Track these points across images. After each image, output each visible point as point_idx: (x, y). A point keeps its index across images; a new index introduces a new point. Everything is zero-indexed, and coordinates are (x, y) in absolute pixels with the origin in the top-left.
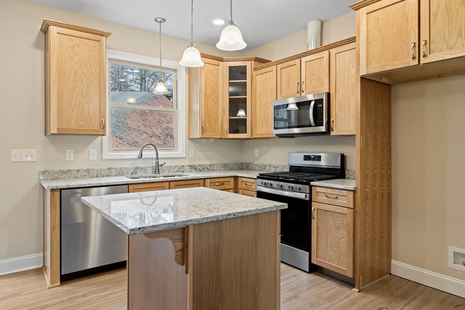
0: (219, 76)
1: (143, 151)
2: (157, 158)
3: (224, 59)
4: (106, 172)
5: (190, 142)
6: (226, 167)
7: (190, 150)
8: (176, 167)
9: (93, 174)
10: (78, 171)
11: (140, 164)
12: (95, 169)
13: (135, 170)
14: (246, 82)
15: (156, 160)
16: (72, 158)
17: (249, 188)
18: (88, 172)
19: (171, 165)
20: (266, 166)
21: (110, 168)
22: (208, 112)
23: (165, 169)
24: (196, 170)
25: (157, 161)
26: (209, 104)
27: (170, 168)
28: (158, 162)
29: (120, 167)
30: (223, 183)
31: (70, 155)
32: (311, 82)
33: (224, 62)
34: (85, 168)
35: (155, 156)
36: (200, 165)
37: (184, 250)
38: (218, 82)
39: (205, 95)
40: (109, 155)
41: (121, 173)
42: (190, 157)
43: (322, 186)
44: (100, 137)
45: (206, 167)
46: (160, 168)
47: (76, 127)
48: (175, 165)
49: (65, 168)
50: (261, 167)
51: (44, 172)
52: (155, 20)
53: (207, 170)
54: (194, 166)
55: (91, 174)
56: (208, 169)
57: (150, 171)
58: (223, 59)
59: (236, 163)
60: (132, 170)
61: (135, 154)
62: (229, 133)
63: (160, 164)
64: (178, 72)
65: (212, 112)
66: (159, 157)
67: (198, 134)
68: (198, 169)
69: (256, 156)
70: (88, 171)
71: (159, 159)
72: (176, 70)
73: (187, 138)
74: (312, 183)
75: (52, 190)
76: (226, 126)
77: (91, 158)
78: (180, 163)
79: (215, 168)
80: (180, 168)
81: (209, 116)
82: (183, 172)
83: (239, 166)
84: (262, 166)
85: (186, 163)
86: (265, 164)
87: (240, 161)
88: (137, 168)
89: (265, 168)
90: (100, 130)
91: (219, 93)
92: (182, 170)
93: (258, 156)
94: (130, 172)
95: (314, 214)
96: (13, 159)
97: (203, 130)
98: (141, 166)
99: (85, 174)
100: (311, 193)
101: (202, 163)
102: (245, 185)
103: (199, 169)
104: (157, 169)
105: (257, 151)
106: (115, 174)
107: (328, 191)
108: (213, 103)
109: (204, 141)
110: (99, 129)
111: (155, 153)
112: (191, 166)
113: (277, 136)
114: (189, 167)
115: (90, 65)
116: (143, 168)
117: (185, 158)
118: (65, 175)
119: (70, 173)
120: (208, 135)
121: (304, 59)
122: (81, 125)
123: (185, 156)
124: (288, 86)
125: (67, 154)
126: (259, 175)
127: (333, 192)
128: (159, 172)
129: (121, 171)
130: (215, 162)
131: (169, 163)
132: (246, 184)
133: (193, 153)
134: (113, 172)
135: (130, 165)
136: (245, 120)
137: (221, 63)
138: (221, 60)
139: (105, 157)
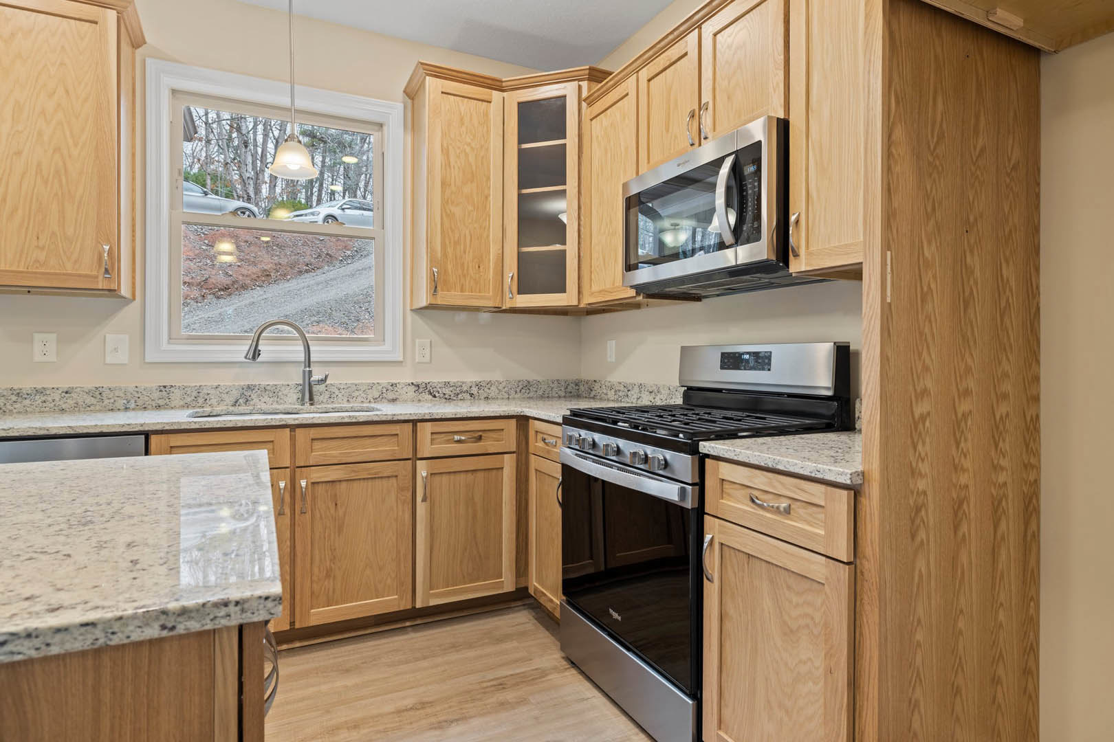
0: (488, 131)
1: (260, 342)
2: (308, 362)
3: (504, 84)
4: (156, 395)
5: (417, 318)
6: (519, 389)
7: (417, 341)
8: (371, 386)
9: (112, 401)
10: (67, 393)
11: (257, 376)
12: (120, 389)
13: (246, 393)
14: (565, 144)
15: (305, 367)
16: (52, 357)
17: (548, 452)
18: (99, 396)
19: (357, 382)
20: (630, 388)
21: (165, 387)
22: (453, 231)
23: (337, 392)
24: (435, 396)
25: (308, 369)
26: (457, 211)
27: (351, 392)
28: (310, 372)
29: (198, 385)
30: (480, 433)
31: (44, 347)
32: (728, 98)
33: (504, 93)
34: (90, 385)
35: (301, 357)
36: (447, 384)
38: (487, 149)
39: (443, 184)
40: (166, 351)
41: (201, 401)
42: (417, 361)
43: (736, 458)
45: (465, 389)
46: (316, 388)
47: (18, 266)
48: (369, 382)
49: (27, 384)
50: (619, 391)
53: (469, 397)
54: (428, 386)
55: (106, 402)
56: (472, 395)
58: (502, 82)
59: (558, 380)
60: (235, 394)
62: (519, 293)
63: (315, 377)
64: (385, 128)
65: (467, 232)
66: (312, 359)
67: (423, 297)
68: (442, 395)
69: (609, 360)
70: (97, 393)
71: (312, 364)
72: (381, 125)
73: (408, 308)
74: (706, 447)
76: (511, 273)
77: (111, 358)
78: (384, 377)
79: (493, 392)
80: (384, 390)
81: (457, 243)
82: (394, 400)
83: (570, 389)
84: (622, 388)
85: (404, 376)
86: (628, 382)
87: (573, 377)
88: (249, 387)
89: (627, 395)
90: (97, 277)
91: (488, 179)
92: (391, 395)
93: (614, 360)
94: (229, 400)
95: (711, 562)
97: (435, 283)
98: (264, 383)
99: (89, 400)
100: (700, 485)
101: (453, 378)
102: (541, 444)
103: (444, 394)
104: (307, 391)
105: (611, 346)
106: (182, 403)
107: (756, 481)
108: (470, 208)
110: (95, 273)
111: (301, 348)
112: (418, 386)
113: (638, 294)
114: (413, 388)
115: (67, 92)
116: (268, 388)
117: (402, 362)
118: (27, 402)
119: (43, 399)
121: (708, 29)
122: (37, 261)
123: (402, 360)
124: (667, 131)
125: (38, 347)
126: (568, 413)
127: (774, 487)
128: (311, 399)
129: (201, 394)
130: (496, 376)
131: (341, 377)
132: (544, 440)
133: (427, 351)
134: (176, 396)
135: (229, 380)
136: (563, 254)
137: (496, 95)
138: (496, 85)
139: (152, 357)
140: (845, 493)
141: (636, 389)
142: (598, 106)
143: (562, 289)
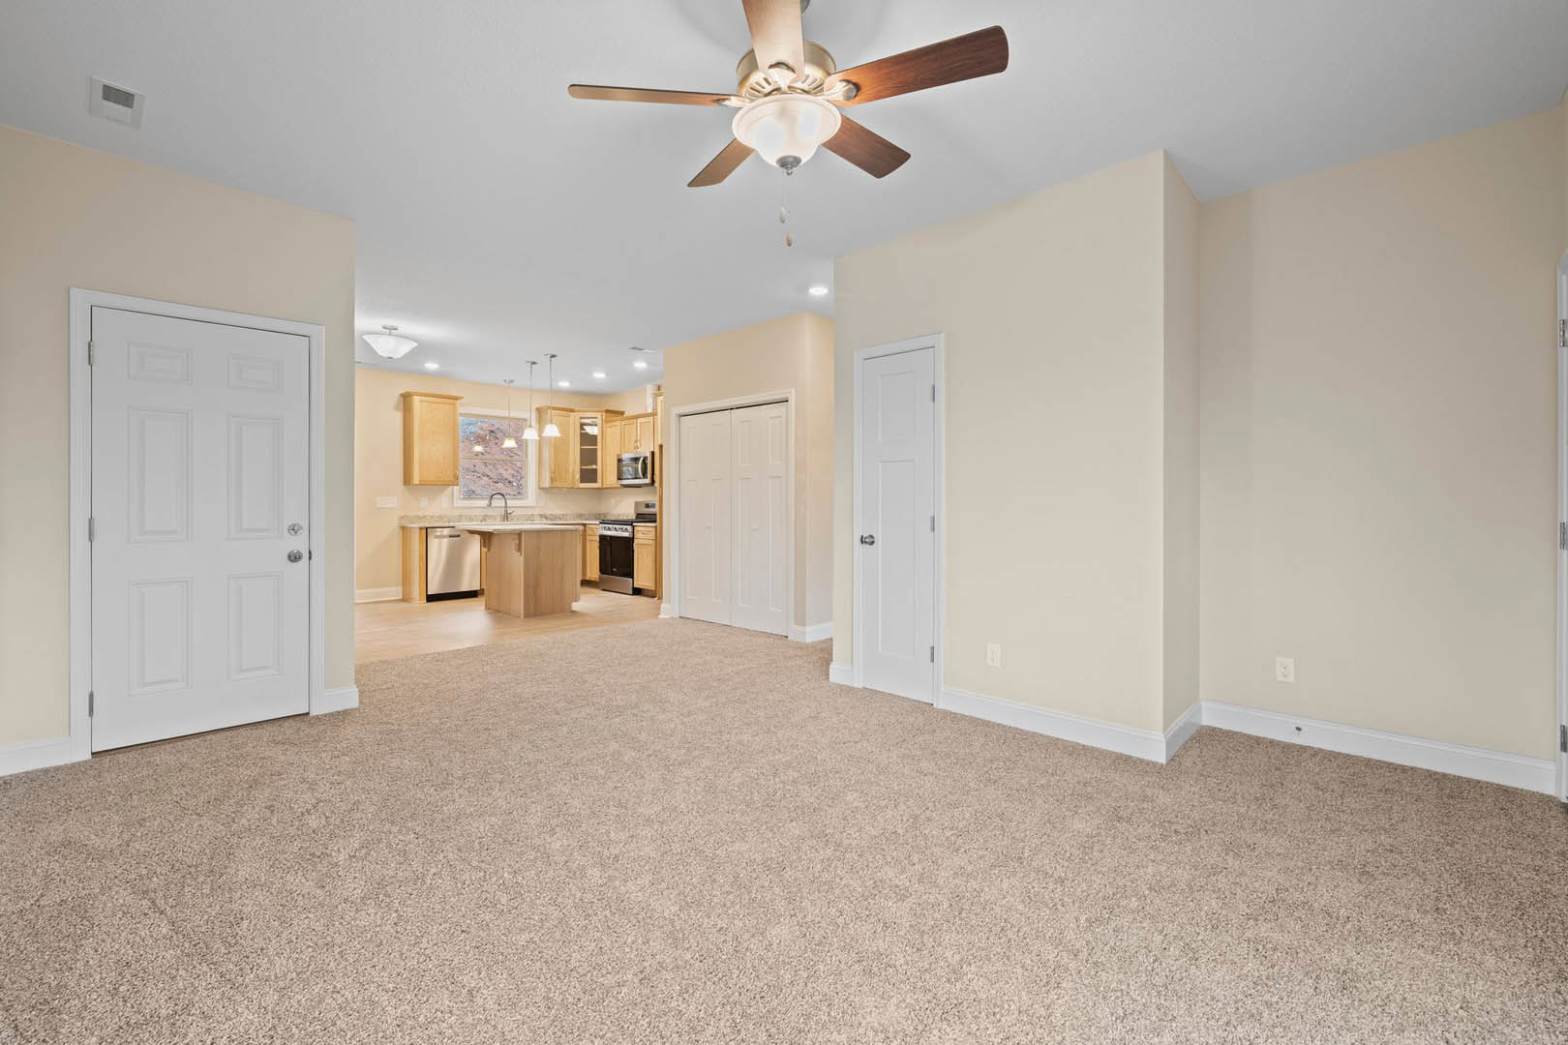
0: (570, 427)
1: (492, 500)
2: (506, 507)
3: (575, 410)
4: (457, 518)
5: (540, 491)
6: (580, 516)
7: (540, 499)
8: (525, 516)
9: (445, 519)
10: (432, 517)
11: (489, 512)
15: (505, 509)
17: (594, 534)
19: (520, 514)
20: (618, 514)
22: (557, 462)
23: (515, 519)
26: (558, 455)
27: (519, 517)
28: (507, 510)
29: (470, 514)
31: (424, 502)
33: (575, 413)
35: (503, 505)
36: (552, 515)
37: (520, 545)
38: (569, 433)
39: (554, 446)
40: (460, 503)
41: (470, 520)
42: (540, 506)
44: (451, 487)
45: (558, 517)
46: (509, 516)
47: (434, 478)
48: (525, 514)
49: (420, 514)
51: (404, 517)
52: (504, 381)
54: (544, 518)
55: (443, 520)
56: (560, 519)
57: (499, 519)
59: (592, 513)
60: (481, 518)
61: (485, 503)
62: (581, 483)
63: (509, 512)
65: (562, 462)
66: (508, 506)
67: (547, 484)
70: (441, 517)
73: (537, 487)
74: (634, 524)
75: (421, 528)
76: (578, 476)
77: (443, 506)
78: (529, 512)
79: (568, 518)
80: (530, 517)
81: (559, 466)
82: (532, 521)
83: (596, 516)
85: (536, 512)
87: (597, 512)
88: (485, 516)
90: (453, 481)
92: (531, 519)
93: (614, 506)
94: (479, 520)
95: (635, 548)
96: (378, 506)
97: (552, 480)
99: (438, 519)
100: (633, 533)
101: (554, 513)
102: (591, 532)
104: (506, 517)
105: (613, 501)
106: (465, 520)
107: (643, 532)
108: (563, 454)
109: (556, 490)
111: (503, 501)
112: (541, 515)
113: (622, 486)
114: (539, 516)
116: (492, 516)
118: (421, 520)
119: (425, 519)
120: (557, 484)
121: (639, 420)
122: (437, 477)
123: (535, 505)
124: (629, 442)
125: (422, 502)
126: (599, 521)
128: (507, 520)
129: (471, 518)
130: (569, 512)
131: (517, 512)
132: (592, 530)
133: (544, 503)
134: (463, 518)
135: (478, 512)
136: (596, 470)
137: (572, 414)
138: (572, 411)
139: (455, 505)
141: (622, 515)
142: (610, 424)
143: (595, 481)
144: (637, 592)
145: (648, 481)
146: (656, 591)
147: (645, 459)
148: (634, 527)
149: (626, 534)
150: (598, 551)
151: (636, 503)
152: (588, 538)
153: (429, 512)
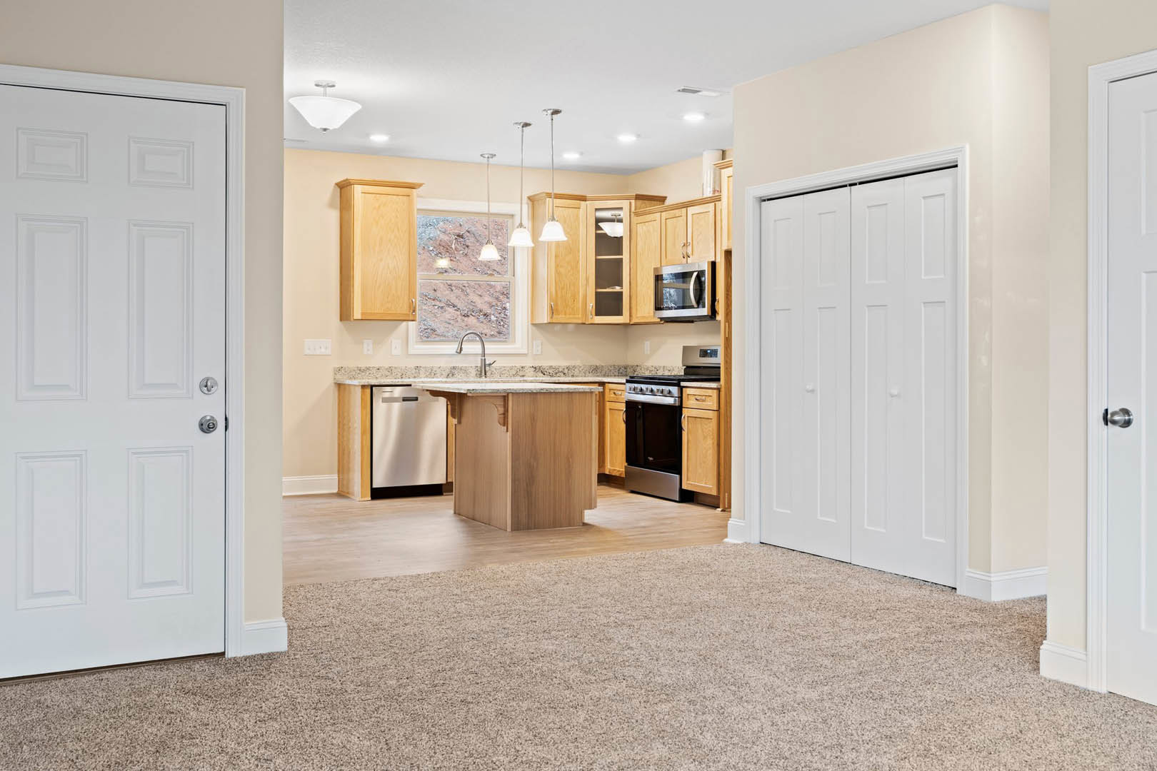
0: (579, 224)
1: (463, 343)
2: (484, 355)
3: (588, 198)
4: (413, 371)
5: (534, 328)
6: (595, 370)
7: (534, 342)
8: (511, 368)
9: (396, 373)
10: (378, 369)
11: (459, 362)
12: (399, 368)
13: (452, 371)
15: (482, 357)
16: (371, 352)
17: (617, 399)
18: (391, 371)
19: (505, 365)
20: (659, 369)
21: (417, 367)
22: (561, 282)
23: (495, 370)
24: (544, 374)
26: (562, 270)
27: (502, 370)
28: (485, 359)
29: (432, 366)
31: (367, 347)
32: (697, 243)
33: (587, 202)
34: (387, 366)
35: (480, 351)
36: (551, 367)
37: (505, 414)
38: (578, 235)
39: (556, 256)
40: (417, 348)
41: (433, 374)
42: (534, 353)
43: (692, 387)
44: (405, 323)
45: (560, 370)
46: (487, 368)
47: (381, 311)
48: (511, 365)
49: (363, 365)
50: (652, 370)
51: (340, 369)
52: (482, 155)
54: (541, 368)
55: (394, 374)
56: (564, 374)
57: (473, 372)
58: (586, 196)
59: (614, 365)
60: (448, 371)
61: (453, 348)
62: (596, 315)
63: (487, 362)
64: (516, 218)
65: (568, 282)
66: (486, 353)
67: (544, 318)
69: (646, 354)
70: (390, 369)
72: (513, 216)
73: (530, 323)
74: (683, 384)
75: (363, 387)
76: (591, 304)
77: (394, 352)
78: (518, 363)
79: (576, 372)
80: (518, 370)
81: (563, 288)
82: (523, 376)
83: (621, 371)
84: (654, 369)
85: (528, 363)
86: (657, 365)
87: (622, 363)
88: (454, 368)
89: (657, 373)
90: (409, 314)
91: (579, 252)
92: (521, 373)
93: (649, 353)
94: (445, 374)
95: (685, 424)
96: (307, 352)
97: (553, 311)
98: (460, 365)
99: (387, 373)
100: (681, 398)
101: (554, 364)
102: (613, 395)
103: (549, 373)
104: (484, 370)
105: (647, 344)
106: (424, 375)
107: (697, 393)
108: (570, 268)
109: (558, 327)
110: (407, 312)
111: (480, 346)
112: (535, 368)
113: (661, 320)
114: (533, 369)
116: (462, 368)
117: (526, 354)
118: (363, 374)
119: (369, 372)
120: (560, 318)
121: (691, 210)
122: (388, 308)
123: (526, 352)
124: (674, 246)
125: (365, 345)
127: (701, 393)
128: (485, 374)
129: (433, 371)
130: (578, 363)
131: (500, 363)
132: (614, 393)
133: (540, 348)
134: (422, 371)
135: (445, 364)
136: (621, 293)
137: (583, 203)
138: (583, 199)
139: (411, 351)
140: (715, 391)
141: (662, 369)
142: (641, 219)
143: (619, 313)
144: (688, 497)
145: (704, 311)
146: (717, 497)
147: (700, 274)
148: (681, 388)
149: (669, 401)
150: (623, 426)
151: (685, 348)
152: (608, 405)
153: (374, 363)
